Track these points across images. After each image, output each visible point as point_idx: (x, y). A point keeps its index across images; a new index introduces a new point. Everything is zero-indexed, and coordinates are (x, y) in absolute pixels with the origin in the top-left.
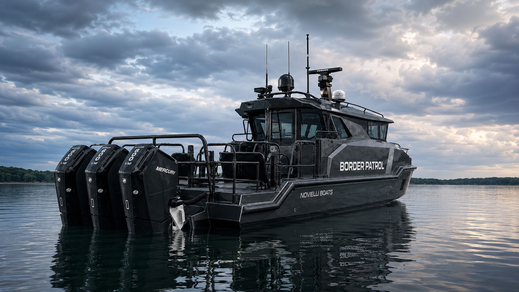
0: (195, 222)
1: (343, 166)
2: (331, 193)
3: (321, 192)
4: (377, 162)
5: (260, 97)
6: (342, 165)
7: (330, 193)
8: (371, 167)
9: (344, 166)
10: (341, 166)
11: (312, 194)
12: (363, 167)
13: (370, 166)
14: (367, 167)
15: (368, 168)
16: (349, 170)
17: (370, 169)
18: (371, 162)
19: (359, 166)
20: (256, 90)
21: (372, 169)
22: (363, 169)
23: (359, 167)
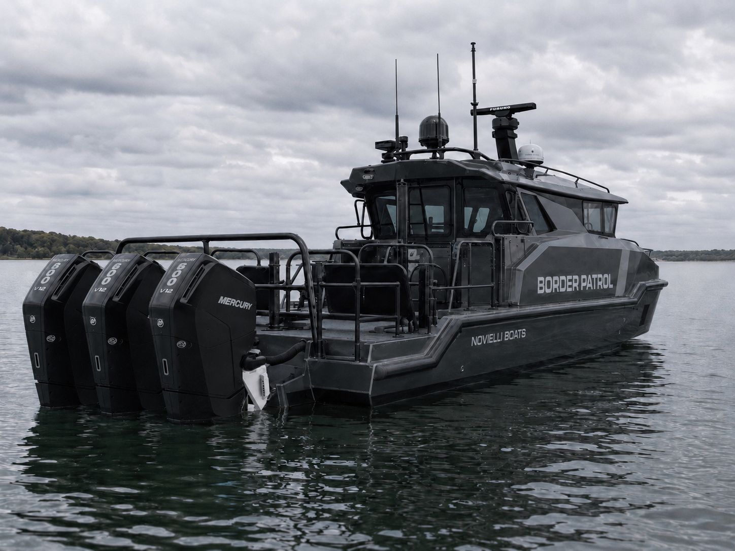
0: (288, 395)
1: (542, 285)
2: (524, 335)
3: (507, 334)
4: (600, 276)
5: (387, 158)
6: (541, 282)
7: (521, 336)
8: (591, 285)
9: (545, 285)
10: (539, 285)
11: (490, 339)
12: (575, 285)
13: (590, 283)
14: (583, 284)
15: (584, 287)
16: (554, 291)
17: (589, 288)
18: (590, 276)
19: (570, 283)
20: (379, 145)
21: (592, 289)
22: (578, 290)
23: (570, 286)
